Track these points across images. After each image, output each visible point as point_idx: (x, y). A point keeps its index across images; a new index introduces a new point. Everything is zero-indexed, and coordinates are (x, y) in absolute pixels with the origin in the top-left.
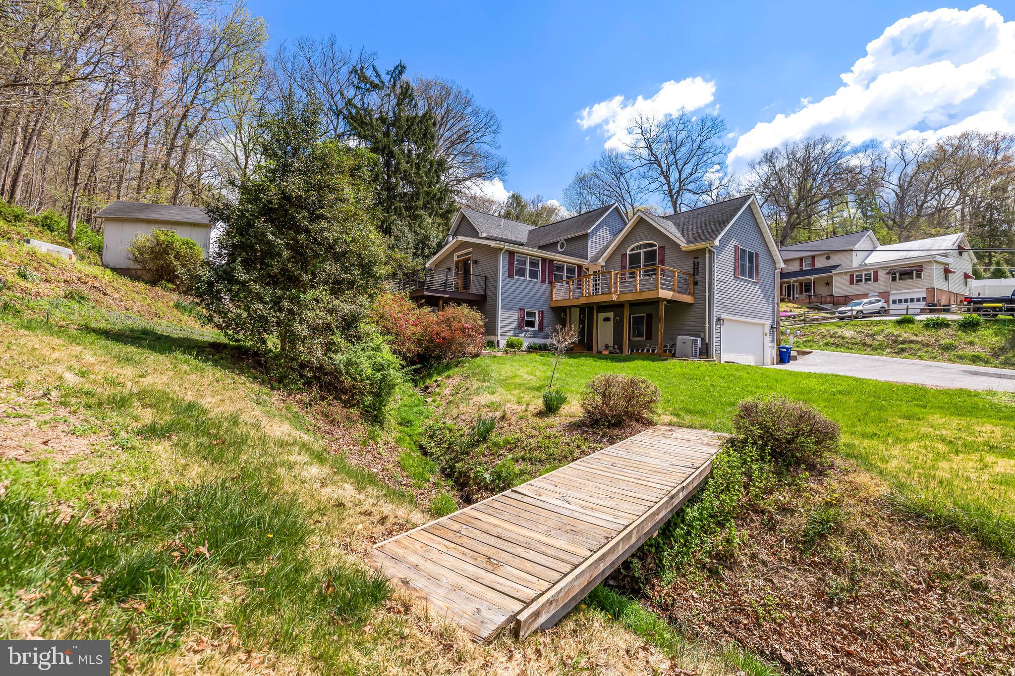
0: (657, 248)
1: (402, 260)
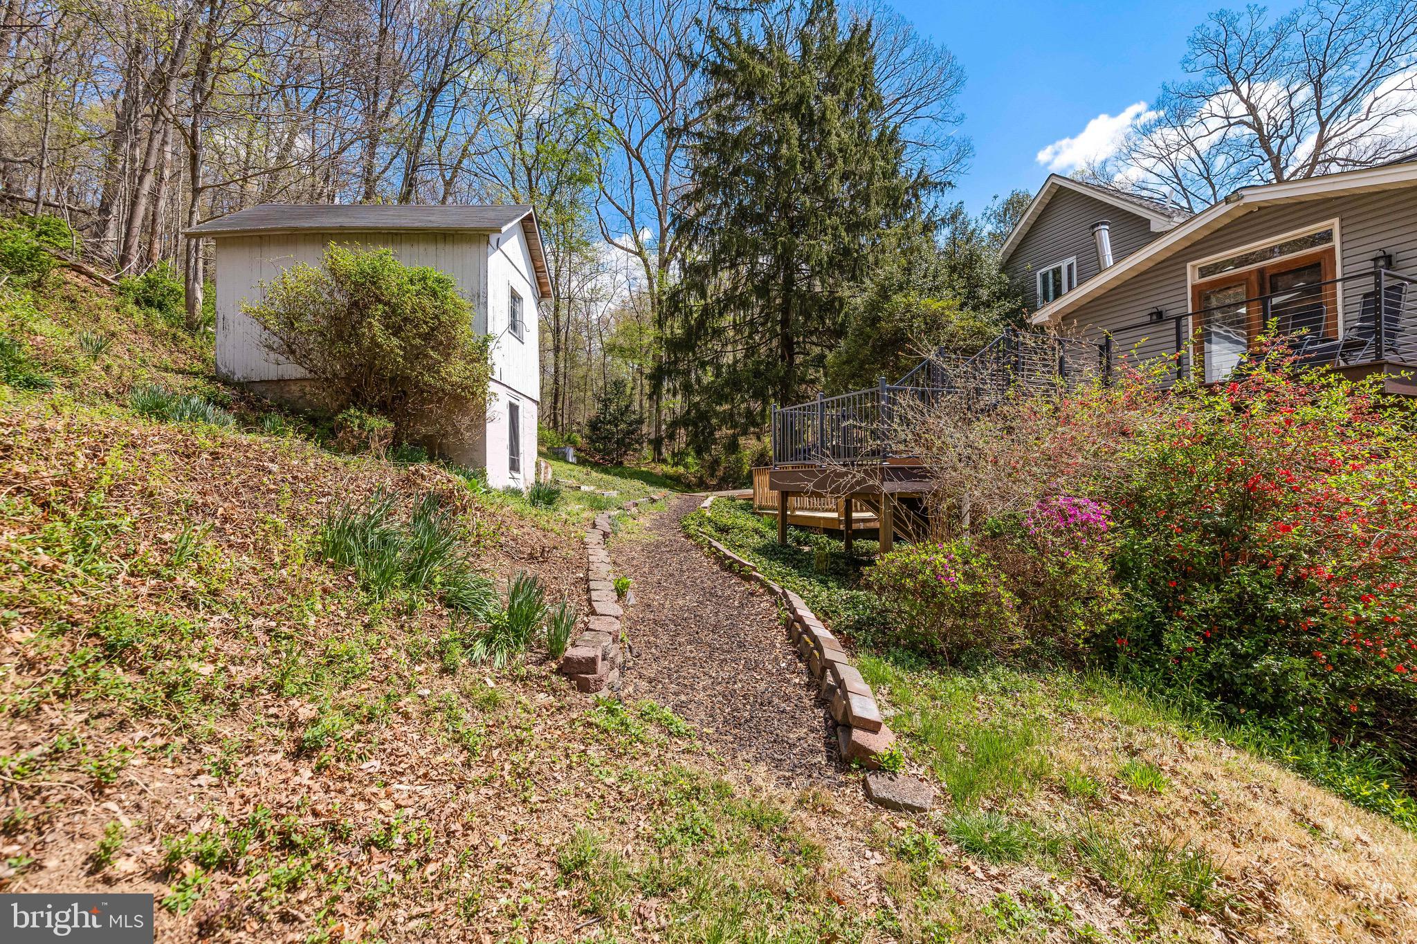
1: (947, 313)
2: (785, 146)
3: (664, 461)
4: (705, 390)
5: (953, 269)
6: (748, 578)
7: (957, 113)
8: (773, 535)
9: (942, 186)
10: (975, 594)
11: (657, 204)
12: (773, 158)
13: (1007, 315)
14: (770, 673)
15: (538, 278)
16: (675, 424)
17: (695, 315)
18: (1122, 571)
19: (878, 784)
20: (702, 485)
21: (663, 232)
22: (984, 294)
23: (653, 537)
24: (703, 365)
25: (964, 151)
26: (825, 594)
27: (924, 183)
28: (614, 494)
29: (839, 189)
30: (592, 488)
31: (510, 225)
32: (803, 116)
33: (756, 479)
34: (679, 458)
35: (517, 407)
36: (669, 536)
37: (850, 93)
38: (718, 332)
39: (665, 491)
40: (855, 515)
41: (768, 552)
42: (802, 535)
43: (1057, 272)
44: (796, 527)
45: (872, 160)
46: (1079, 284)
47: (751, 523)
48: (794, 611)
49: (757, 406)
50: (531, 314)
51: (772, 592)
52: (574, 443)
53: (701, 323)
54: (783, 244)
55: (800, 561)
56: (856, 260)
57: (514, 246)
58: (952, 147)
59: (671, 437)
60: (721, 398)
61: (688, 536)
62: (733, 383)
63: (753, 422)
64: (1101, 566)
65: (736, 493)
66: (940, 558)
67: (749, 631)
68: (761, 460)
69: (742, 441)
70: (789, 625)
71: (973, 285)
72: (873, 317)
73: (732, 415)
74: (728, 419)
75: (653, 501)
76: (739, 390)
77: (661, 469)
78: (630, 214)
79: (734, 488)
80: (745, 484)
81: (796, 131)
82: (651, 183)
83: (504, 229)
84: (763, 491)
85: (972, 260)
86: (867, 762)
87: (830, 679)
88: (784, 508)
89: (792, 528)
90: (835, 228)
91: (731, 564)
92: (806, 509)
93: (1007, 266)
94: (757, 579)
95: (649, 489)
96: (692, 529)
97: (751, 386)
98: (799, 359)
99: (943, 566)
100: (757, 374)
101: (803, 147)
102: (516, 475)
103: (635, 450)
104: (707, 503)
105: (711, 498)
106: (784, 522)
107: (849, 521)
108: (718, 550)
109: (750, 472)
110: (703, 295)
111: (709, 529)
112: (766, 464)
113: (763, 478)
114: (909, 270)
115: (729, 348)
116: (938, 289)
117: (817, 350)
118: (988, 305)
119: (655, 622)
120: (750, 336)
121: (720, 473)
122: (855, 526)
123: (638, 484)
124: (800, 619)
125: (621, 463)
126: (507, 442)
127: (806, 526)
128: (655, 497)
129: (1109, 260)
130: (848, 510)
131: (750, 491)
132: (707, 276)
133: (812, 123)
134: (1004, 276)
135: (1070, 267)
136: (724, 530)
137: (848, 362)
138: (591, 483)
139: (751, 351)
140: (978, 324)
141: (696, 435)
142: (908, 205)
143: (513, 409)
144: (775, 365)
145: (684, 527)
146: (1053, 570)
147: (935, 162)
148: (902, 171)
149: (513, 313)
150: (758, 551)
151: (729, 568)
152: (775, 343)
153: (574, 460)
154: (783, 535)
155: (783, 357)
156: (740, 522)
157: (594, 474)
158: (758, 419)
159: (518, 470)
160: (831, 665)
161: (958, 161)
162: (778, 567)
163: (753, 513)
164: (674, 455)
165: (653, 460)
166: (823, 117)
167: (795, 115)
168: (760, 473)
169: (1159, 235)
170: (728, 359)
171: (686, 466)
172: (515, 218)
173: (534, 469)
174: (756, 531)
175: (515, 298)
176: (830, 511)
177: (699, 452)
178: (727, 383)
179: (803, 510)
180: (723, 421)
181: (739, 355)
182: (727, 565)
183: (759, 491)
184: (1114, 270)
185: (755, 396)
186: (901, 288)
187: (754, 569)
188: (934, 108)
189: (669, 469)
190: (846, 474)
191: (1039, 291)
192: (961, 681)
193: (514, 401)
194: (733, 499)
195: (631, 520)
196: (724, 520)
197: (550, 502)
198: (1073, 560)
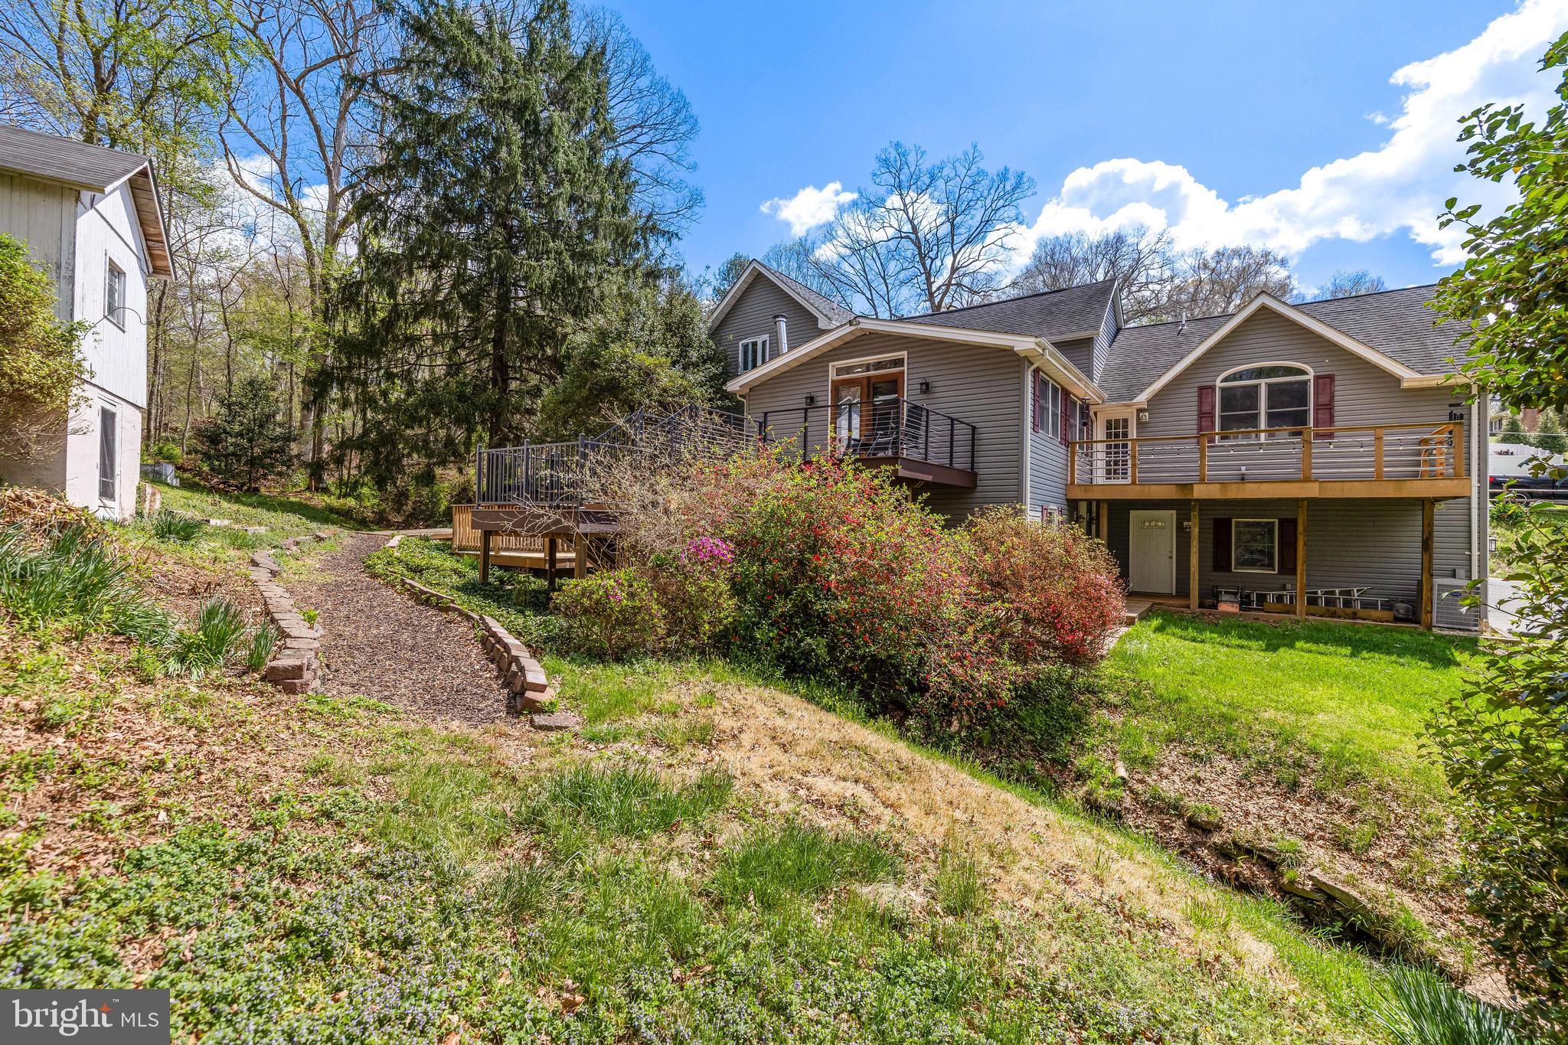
0: (1311, 376)
1: (659, 370)
2: (504, 149)
3: (326, 491)
4: (395, 409)
5: (669, 328)
6: (447, 610)
7: (691, 160)
8: (475, 575)
9: (670, 236)
10: (633, 608)
11: (325, 158)
12: (490, 157)
13: (711, 379)
14: (465, 673)
15: (149, 248)
16: (345, 445)
17: (381, 315)
18: (739, 589)
19: (539, 719)
20: (382, 521)
21: (335, 197)
22: (694, 355)
23: (329, 578)
24: (390, 376)
25: (695, 199)
26: (521, 621)
27: (651, 228)
28: (262, 530)
29: (564, 212)
30: (226, 522)
31: (117, 183)
32: (527, 122)
33: (456, 517)
34: (350, 488)
35: (113, 415)
36: (349, 576)
37: (581, 112)
38: (411, 340)
39: (333, 528)
40: (559, 555)
41: (469, 589)
42: (506, 575)
43: (755, 344)
44: (500, 567)
45: (602, 192)
46: (771, 359)
47: (450, 563)
48: (488, 629)
49: (459, 434)
50: (136, 294)
51: (469, 618)
52: (170, 458)
53: (389, 324)
54: (499, 258)
55: (500, 596)
56: (581, 291)
57: (114, 204)
58: (686, 192)
59: (339, 461)
60: (413, 420)
61: (374, 576)
62: (432, 403)
63: (453, 453)
64: (724, 587)
65: (430, 532)
66: (612, 582)
67: (445, 648)
68: (463, 496)
69: (438, 471)
70: (484, 641)
71: (685, 345)
72: (591, 360)
73: (426, 442)
74: (422, 446)
75: (320, 539)
76: (437, 414)
77: (320, 500)
78: (278, 156)
79: (427, 527)
80: (441, 522)
81: (518, 136)
82: (317, 129)
83: (108, 189)
84: (465, 530)
85: (685, 322)
86: (535, 708)
87: (514, 668)
88: (486, 548)
89: (496, 568)
90: (559, 253)
91: (428, 599)
92: (512, 550)
93: (715, 333)
94: (456, 610)
95: (314, 525)
96: (380, 568)
97: (453, 410)
98: (514, 385)
99: (613, 588)
100: (462, 397)
101: (525, 156)
102: (108, 502)
103: (280, 474)
104: (394, 542)
105: (398, 538)
106: (486, 562)
107: (553, 560)
108: (413, 587)
109: (449, 509)
110: (392, 294)
111: (399, 568)
112: (470, 501)
113: (463, 516)
114: (627, 321)
115: (426, 361)
116: (654, 343)
117: (534, 379)
118: (696, 365)
119: (350, 646)
120: (454, 351)
121: (409, 507)
122: (559, 566)
123: (294, 518)
124: (494, 635)
125: (257, 490)
126: (98, 460)
127: (509, 566)
128: (323, 535)
129: (785, 348)
130: (553, 549)
131: (448, 531)
132: (398, 273)
133: (536, 132)
134: (711, 343)
135: (764, 343)
136: (418, 570)
137: (564, 402)
138: (222, 516)
139: (454, 368)
140: (685, 383)
141: (376, 463)
142: (636, 247)
143: (108, 419)
144: (485, 390)
145: (368, 567)
146: (692, 589)
147: (667, 200)
148: (632, 212)
149: (111, 292)
150: (458, 589)
151: (427, 602)
152: (485, 363)
153: (176, 482)
154: (485, 574)
155: (495, 381)
156: (436, 562)
157: (225, 504)
158: (462, 449)
159: (112, 497)
160: (516, 659)
161: (690, 207)
162: (476, 600)
163: (452, 554)
164: (341, 483)
165: (309, 489)
166: (550, 131)
167: (518, 118)
168: (460, 511)
169: (824, 332)
170: (423, 375)
171: (358, 498)
172: (124, 175)
173: (134, 496)
174: (456, 571)
175: (115, 272)
176: (537, 551)
177: (380, 483)
178: (422, 403)
179: (507, 548)
180: (414, 448)
181: (440, 371)
182: (424, 600)
183: (460, 530)
184: (788, 357)
185: (458, 422)
186: (619, 337)
187: (453, 601)
188: (670, 148)
189: (333, 501)
190: (542, 516)
191: (741, 359)
192: (619, 668)
193: (108, 407)
194: (427, 539)
195: (293, 562)
196: (417, 561)
197: (187, 538)
198: (705, 581)
